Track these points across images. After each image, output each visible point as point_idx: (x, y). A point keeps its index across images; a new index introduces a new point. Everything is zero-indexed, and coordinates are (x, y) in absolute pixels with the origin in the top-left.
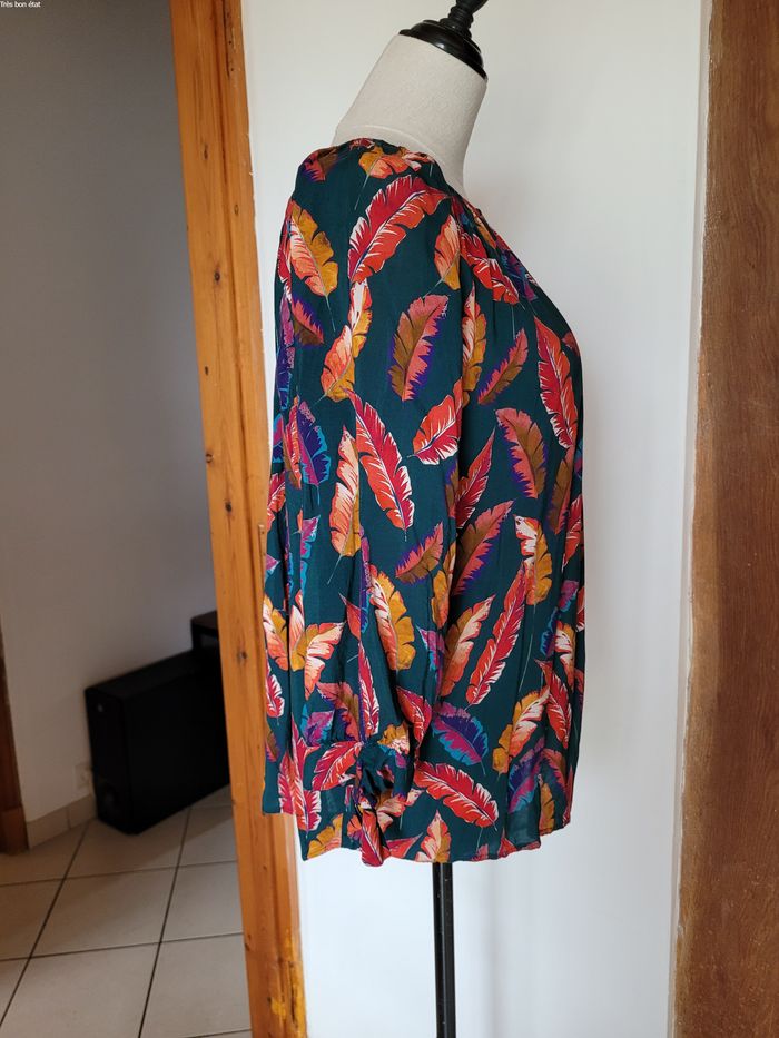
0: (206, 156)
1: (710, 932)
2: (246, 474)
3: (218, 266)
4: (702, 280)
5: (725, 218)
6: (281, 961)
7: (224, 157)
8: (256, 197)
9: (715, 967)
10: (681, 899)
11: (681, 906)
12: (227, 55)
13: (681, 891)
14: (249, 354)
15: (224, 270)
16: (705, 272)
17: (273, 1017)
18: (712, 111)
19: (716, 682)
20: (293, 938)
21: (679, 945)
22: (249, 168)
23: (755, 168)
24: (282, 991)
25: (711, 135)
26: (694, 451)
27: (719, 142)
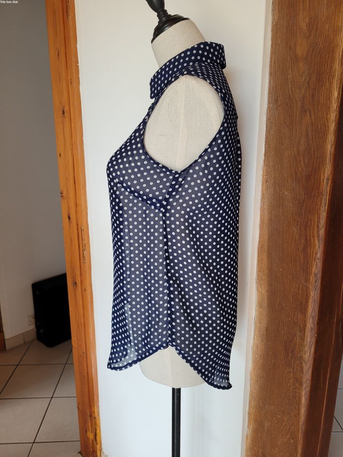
0: (58, 56)
1: (260, 434)
2: (76, 204)
3: (64, 108)
4: (265, 131)
5: (276, 101)
6: (91, 416)
7: (66, 56)
8: (80, 76)
9: (261, 450)
10: (249, 417)
11: (248, 421)
12: (67, 7)
13: (248, 414)
14: (77, 149)
15: (66, 109)
16: (267, 127)
17: (88, 438)
18: (272, 46)
19: (266, 322)
20: (95, 407)
21: (247, 437)
22: (77, 62)
23: (290, 76)
24: (91, 428)
25: (271, 58)
26: (259, 213)
27: (275, 61)
